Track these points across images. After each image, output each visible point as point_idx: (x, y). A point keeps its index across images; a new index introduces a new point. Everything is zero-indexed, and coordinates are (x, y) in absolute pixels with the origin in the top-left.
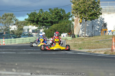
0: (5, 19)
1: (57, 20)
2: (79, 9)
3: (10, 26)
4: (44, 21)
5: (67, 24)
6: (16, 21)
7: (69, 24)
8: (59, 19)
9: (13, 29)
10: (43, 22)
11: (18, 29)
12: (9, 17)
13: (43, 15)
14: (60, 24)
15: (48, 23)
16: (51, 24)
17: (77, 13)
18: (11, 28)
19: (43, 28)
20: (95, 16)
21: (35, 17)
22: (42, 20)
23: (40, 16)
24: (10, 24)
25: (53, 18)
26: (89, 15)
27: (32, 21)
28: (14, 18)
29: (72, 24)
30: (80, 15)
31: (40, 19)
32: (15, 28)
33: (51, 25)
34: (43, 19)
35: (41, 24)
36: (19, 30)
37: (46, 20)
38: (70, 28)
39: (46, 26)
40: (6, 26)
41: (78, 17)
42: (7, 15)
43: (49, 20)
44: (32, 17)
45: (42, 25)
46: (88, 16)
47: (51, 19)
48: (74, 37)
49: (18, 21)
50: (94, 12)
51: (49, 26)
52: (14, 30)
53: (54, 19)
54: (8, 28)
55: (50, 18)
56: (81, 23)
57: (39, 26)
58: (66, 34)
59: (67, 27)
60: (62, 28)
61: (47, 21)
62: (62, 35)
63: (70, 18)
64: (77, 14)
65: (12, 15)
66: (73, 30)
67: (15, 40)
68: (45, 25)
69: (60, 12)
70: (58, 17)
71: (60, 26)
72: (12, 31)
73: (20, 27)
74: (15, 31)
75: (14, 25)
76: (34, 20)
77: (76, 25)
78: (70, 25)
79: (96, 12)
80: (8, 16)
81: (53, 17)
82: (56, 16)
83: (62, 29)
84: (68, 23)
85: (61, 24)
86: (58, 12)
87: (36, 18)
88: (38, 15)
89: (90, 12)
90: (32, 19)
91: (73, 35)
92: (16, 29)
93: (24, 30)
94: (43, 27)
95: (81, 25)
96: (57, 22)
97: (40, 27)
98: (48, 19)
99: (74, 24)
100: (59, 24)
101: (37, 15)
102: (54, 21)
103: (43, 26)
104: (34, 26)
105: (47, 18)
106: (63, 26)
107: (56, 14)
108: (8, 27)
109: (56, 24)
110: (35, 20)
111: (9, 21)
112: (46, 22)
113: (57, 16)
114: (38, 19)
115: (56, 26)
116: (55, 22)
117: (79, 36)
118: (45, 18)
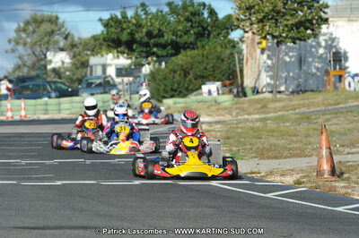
0: (34, 32)
1: (192, 39)
2: (257, 7)
3: (50, 56)
4: (152, 41)
5: (222, 52)
6: (66, 38)
7: (228, 52)
8: (200, 35)
9: (59, 64)
10: (147, 45)
11: (74, 64)
12: (46, 27)
13: (149, 24)
14: (200, 51)
15: (164, 46)
16: (173, 51)
17: (250, 19)
18: (51, 62)
19: (149, 64)
20: (307, 29)
21: (123, 29)
22: (146, 39)
23: (139, 26)
24: (48, 50)
25: (179, 33)
26: (286, 26)
27: (113, 41)
28: (60, 30)
29: (238, 53)
30: (260, 25)
31: (138, 36)
32: (63, 63)
33: (172, 55)
34: (149, 34)
35: (143, 51)
36: (77, 69)
37: (156, 39)
38: (231, 65)
39: (158, 57)
40: (37, 53)
41: (253, 33)
42: (40, 19)
43: (166, 38)
44: (113, 30)
45: (144, 54)
46: (286, 29)
47: (173, 35)
48: (241, 94)
49: (73, 38)
50: (305, 15)
51: (167, 56)
52: (60, 68)
53: (181, 36)
54: (43, 62)
55: (171, 33)
56: (263, 51)
57: (136, 58)
58: (219, 84)
59: (223, 61)
60: (207, 64)
61: (162, 41)
62: (205, 88)
63: (232, 30)
64: (251, 24)
65: (54, 19)
66: (241, 71)
67: (59, 104)
68: (154, 54)
69: (203, 14)
70: (196, 30)
71: (200, 59)
72: (54, 70)
73: (79, 57)
74: (62, 70)
75: (62, 50)
76: (119, 39)
77: (250, 53)
78: (232, 54)
79: (310, 18)
80: (42, 22)
81: (180, 28)
82: (189, 24)
83: (205, 69)
84: (226, 47)
85: (205, 52)
86: (194, 14)
87: (125, 32)
88: (134, 21)
89: (292, 15)
90: (115, 36)
91: (240, 90)
92: (65, 65)
93: (91, 67)
94: (150, 59)
95: (265, 56)
96: (191, 43)
97: (138, 60)
98: (163, 36)
99: (245, 52)
100: (196, 51)
101: (130, 22)
102: (181, 41)
103: (147, 57)
104: (121, 57)
105: (160, 30)
106: (210, 57)
107: (188, 20)
108: (43, 56)
109: (189, 52)
110: (125, 37)
111: (46, 39)
112: (157, 45)
113: (192, 26)
114: (132, 34)
115: (189, 58)
116: (186, 43)
117: (258, 92)
118: (156, 32)
